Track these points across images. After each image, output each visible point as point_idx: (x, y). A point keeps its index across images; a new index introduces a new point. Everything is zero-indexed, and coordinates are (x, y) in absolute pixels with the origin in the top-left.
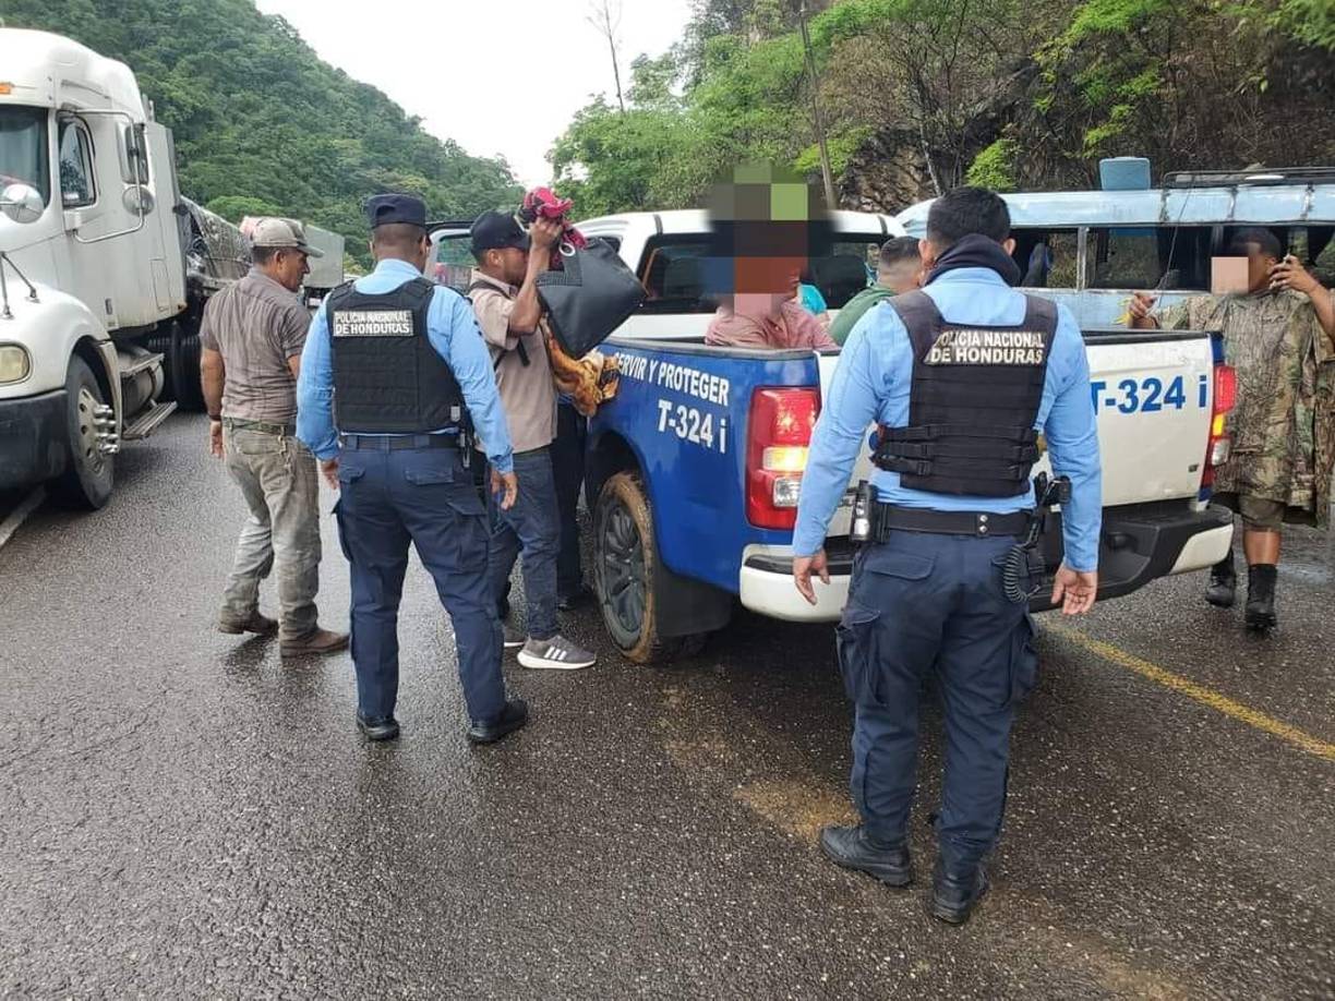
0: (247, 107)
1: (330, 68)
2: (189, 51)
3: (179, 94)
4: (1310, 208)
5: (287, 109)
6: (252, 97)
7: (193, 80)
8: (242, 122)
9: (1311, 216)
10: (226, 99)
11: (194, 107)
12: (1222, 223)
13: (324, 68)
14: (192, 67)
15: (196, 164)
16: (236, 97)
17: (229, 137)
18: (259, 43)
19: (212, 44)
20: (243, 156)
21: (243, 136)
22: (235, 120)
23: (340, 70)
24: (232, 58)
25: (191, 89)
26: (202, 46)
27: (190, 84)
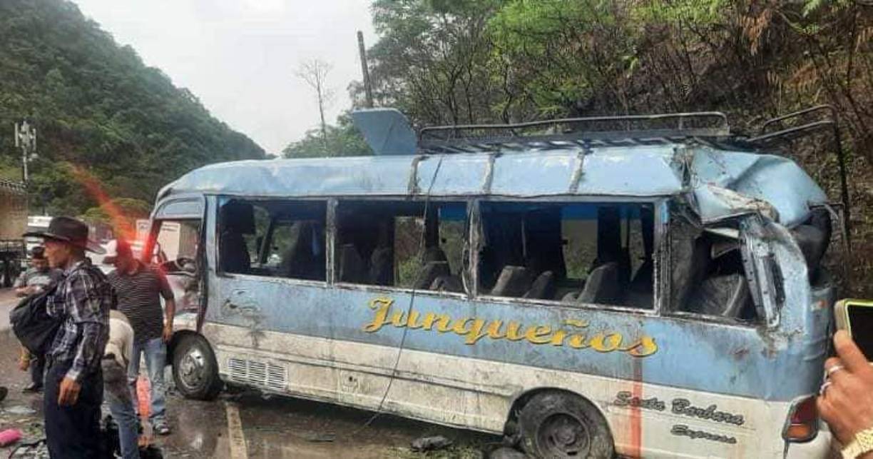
0: (158, 143)
1: (217, 121)
2: (122, 107)
3: (112, 134)
4: (581, 176)
5: (183, 145)
6: (161, 137)
7: (122, 125)
8: (153, 152)
9: (583, 188)
10: (143, 137)
11: (121, 142)
12: (477, 196)
13: (214, 122)
14: (124, 118)
15: (120, 177)
16: (150, 136)
17: (143, 163)
18: (170, 104)
19: (139, 104)
20: (151, 174)
21: (152, 162)
22: (149, 151)
23: (223, 124)
24: (150, 113)
25: (120, 131)
26: (130, 105)
27: (121, 128)
